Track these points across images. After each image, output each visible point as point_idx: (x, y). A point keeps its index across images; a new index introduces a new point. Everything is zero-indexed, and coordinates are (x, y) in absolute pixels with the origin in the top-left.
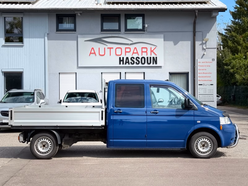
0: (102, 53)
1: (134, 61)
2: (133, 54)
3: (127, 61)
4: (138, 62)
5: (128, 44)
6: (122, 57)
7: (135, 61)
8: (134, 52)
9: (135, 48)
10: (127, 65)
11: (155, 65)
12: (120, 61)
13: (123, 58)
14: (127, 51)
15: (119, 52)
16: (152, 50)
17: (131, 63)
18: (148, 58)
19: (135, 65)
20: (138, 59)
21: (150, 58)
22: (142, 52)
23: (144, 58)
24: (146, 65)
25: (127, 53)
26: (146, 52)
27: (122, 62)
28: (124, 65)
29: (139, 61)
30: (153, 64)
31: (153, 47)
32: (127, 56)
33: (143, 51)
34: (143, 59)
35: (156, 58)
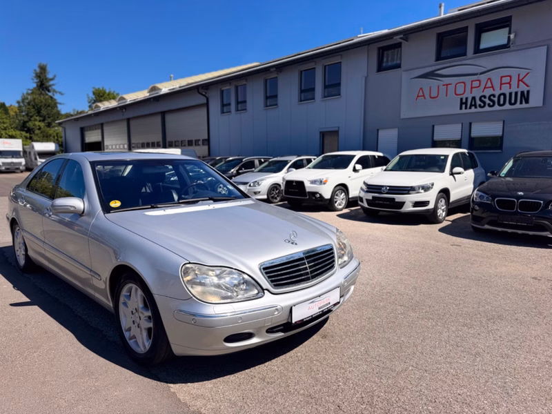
0: (434, 94)
1: (484, 103)
2: (486, 89)
3: (473, 103)
4: (492, 104)
5: (476, 74)
6: (464, 97)
7: (487, 101)
8: (487, 86)
9: (489, 79)
10: (473, 109)
11: (524, 105)
12: (462, 103)
13: (467, 99)
14: (473, 86)
15: (460, 89)
16: (521, 78)
17: (480, 106)
18: (511, 94)
19: (487, 108)
20: (492, 97)
21: (516, 93)
22: (501, 84)
23: (504, 95)
24: (507, 106)
25: (473, 89)
26: (509, 83)
27: (464, 106)
28: (468, 111)
29: (494, 102)
30: (521, 103)
31: (523, 73)
32: (473, 95)
33: (503, 82)
34: (502, 97)
35: (528, 92)
